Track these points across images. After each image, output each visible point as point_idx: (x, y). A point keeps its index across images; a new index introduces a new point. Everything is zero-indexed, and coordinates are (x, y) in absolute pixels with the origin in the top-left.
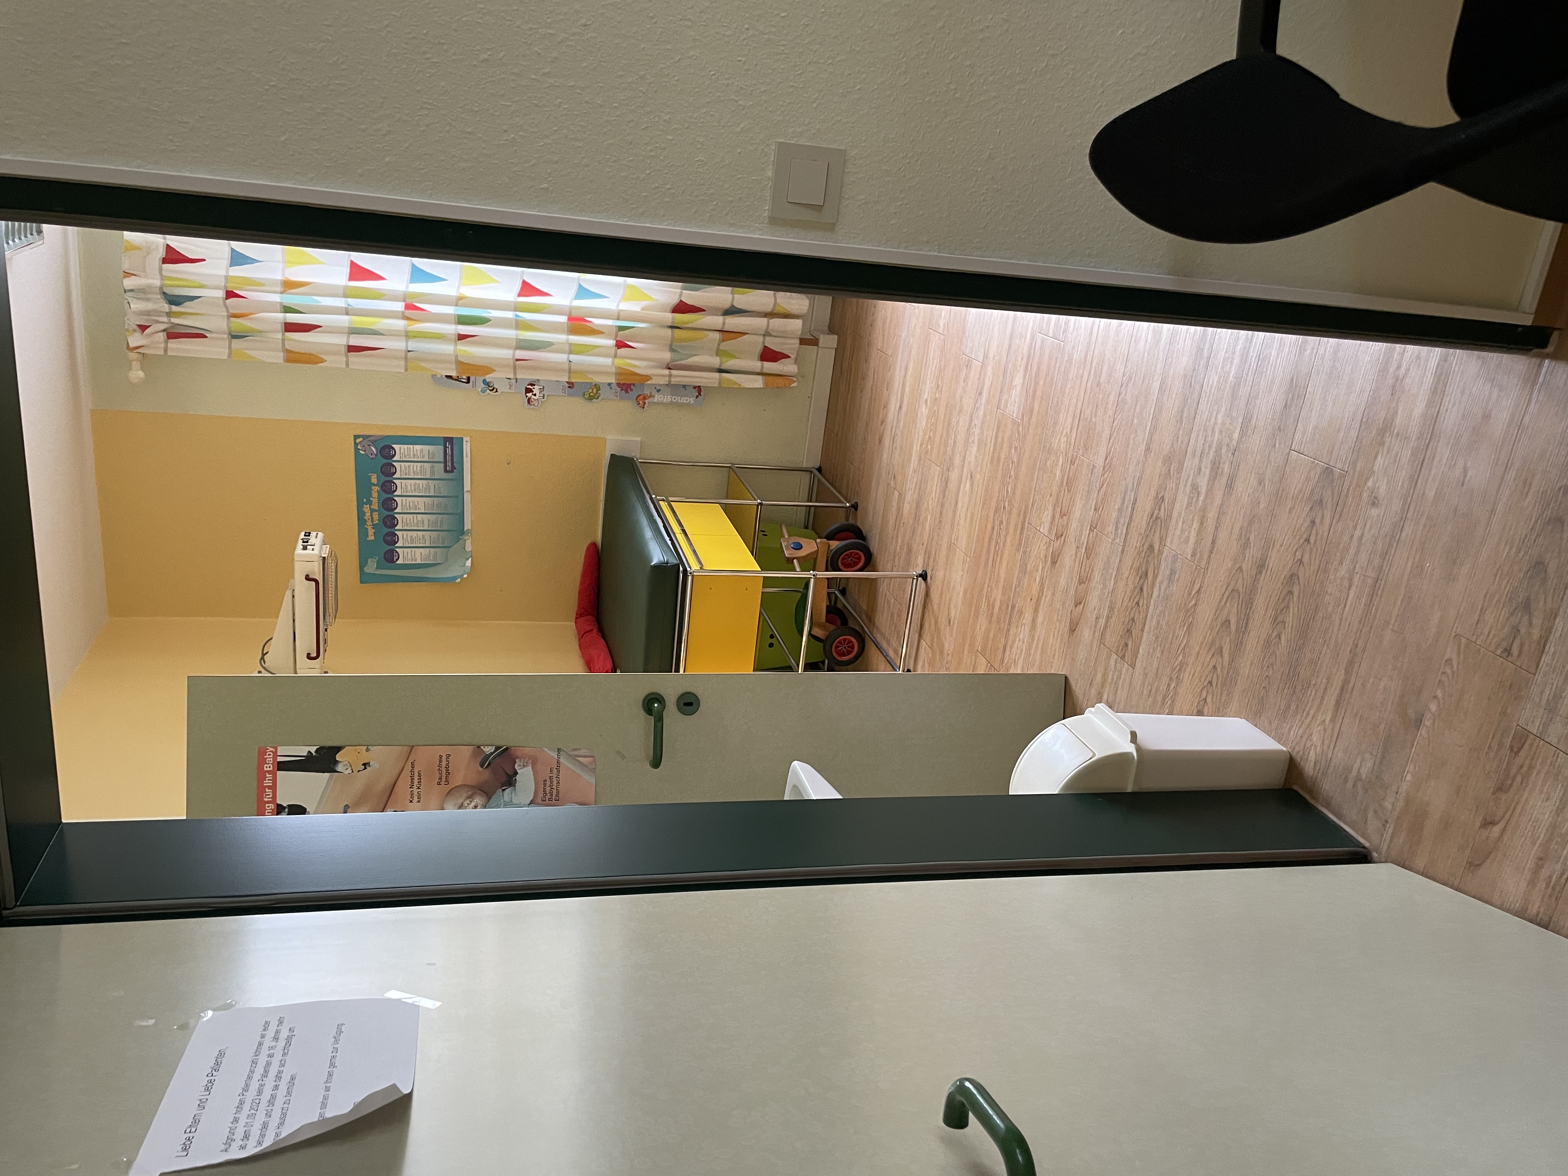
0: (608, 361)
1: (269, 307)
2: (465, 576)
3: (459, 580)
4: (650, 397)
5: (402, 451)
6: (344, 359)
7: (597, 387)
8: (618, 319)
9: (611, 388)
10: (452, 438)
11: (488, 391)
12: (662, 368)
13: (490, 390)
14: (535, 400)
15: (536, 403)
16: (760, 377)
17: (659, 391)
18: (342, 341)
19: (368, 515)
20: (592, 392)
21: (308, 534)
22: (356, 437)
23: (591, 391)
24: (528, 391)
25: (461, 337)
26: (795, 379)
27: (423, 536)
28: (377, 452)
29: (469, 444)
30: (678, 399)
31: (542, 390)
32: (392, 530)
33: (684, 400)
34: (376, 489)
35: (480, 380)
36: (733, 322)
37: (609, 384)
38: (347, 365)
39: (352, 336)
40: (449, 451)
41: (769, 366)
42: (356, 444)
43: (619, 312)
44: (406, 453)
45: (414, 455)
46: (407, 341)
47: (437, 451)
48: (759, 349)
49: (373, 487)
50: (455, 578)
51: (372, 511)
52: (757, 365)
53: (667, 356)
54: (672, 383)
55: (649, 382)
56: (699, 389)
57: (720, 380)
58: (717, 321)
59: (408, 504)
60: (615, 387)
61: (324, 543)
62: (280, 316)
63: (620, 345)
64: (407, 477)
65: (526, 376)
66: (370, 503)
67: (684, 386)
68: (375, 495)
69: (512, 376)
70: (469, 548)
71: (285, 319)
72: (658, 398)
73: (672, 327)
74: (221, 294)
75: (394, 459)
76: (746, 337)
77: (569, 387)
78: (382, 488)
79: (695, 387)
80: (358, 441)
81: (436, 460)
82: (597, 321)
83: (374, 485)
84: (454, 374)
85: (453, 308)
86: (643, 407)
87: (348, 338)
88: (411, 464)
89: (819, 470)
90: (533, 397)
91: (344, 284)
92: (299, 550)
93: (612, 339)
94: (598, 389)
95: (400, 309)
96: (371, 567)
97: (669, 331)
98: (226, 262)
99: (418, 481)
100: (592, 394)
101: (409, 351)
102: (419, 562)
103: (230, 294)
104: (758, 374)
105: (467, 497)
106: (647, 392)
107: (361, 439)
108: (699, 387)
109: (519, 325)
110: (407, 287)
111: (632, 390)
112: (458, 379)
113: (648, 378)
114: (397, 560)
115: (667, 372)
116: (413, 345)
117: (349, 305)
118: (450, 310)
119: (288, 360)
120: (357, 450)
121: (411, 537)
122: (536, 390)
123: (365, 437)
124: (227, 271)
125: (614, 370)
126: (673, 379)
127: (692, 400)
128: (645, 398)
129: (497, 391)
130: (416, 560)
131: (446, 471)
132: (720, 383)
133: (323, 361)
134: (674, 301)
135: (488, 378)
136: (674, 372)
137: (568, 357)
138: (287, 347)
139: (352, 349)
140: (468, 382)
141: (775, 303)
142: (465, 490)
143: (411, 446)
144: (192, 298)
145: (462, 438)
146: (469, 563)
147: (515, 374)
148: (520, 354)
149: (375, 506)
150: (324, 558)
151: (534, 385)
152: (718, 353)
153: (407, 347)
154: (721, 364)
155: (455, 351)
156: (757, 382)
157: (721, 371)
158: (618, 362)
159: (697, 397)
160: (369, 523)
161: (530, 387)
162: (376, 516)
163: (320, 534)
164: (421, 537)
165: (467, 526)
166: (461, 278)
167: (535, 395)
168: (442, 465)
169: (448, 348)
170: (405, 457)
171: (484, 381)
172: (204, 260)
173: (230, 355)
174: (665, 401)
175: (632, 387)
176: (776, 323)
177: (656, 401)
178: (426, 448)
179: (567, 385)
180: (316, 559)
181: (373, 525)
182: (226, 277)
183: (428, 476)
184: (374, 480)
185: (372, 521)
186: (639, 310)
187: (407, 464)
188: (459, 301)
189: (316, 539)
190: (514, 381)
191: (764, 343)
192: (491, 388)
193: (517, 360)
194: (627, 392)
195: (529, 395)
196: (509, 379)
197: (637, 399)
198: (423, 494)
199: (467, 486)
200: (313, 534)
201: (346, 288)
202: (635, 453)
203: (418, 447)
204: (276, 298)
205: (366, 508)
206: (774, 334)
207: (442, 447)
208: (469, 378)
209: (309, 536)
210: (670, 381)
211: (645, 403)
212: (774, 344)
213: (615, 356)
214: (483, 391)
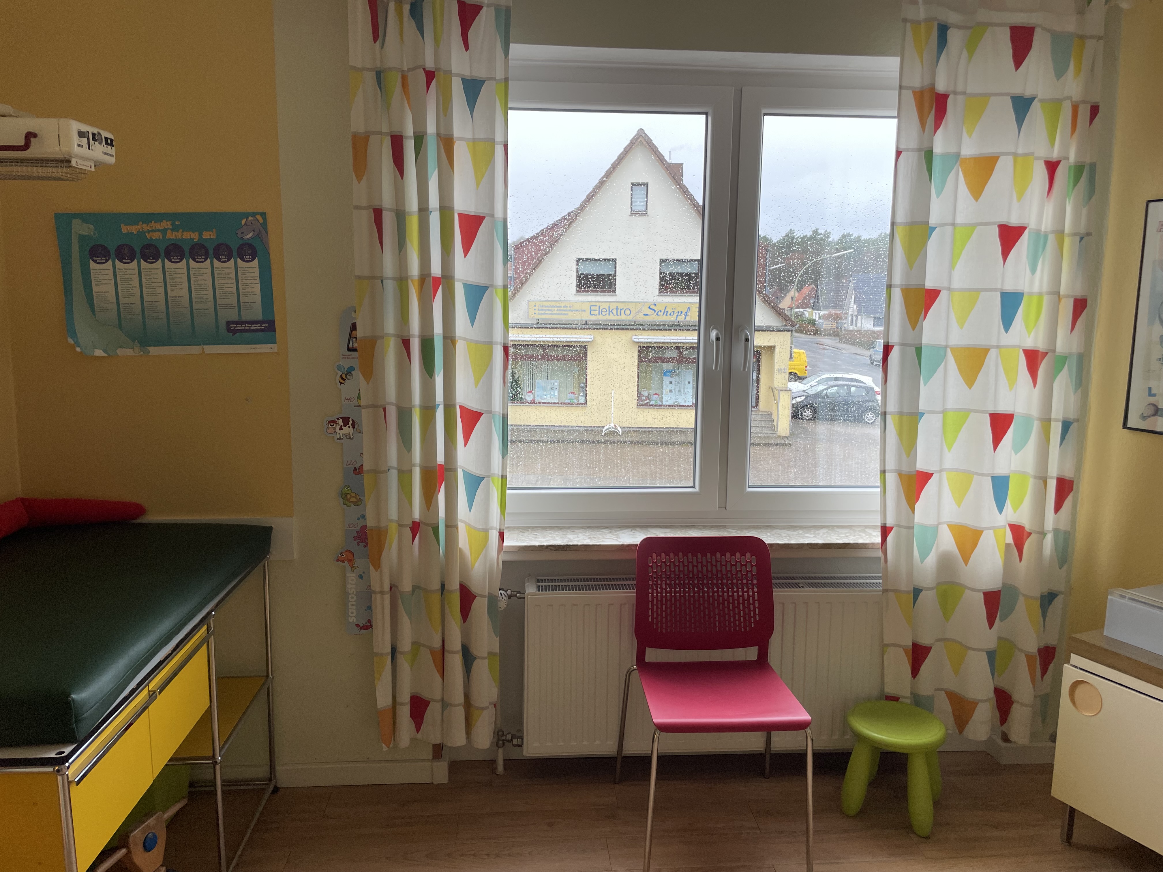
0: (393, 512)
1: (420, 120)
2: (78, 349)
3: (71, 341)
4: (352, 567)
5: (251, 270)
6: (364, 204)
7: (360, 502)
8: (447, 526)
9: (359, 519)
10: (274, 331)
11: (340, 373)
12: (391, 580)
13: (341, 376)
14: (335, 428)
15: (331, 430)
16: (389, 702)
17: (361, 577)
18: (387, 201)
19: (158, 226)
20: (351, 497)
21: (109, 142)
22: (263, 215)
23: (353, 494)
24: (346, 421)
25: (406, 343)
26: (391, 745)
27: (133, 295)
28: (246, 240)
29: (269, 351)
30: (352, 600)
31: (349, 437)
32: (138, 255)
33: (352, 610)
34: (195, 236)
35: (355, 363)
36: (455, 662)
37: (363, 517)
38: (357, 208)
39: (393, 214)
40: (257, 327)
41: (405, 712)
42: (254, 214)
43: (456, 527)
44: (248, 275)
45: (246, 284)
46: (394, 279)
47: (256, 313)
48: (426, 695)
49: (197, 234)
50: (74, 335)
51: (164, 232)
52: (405, 697)
53: (406, 587)
54: (374, 596)
55: (371, 567)
56: (368, 626)
57: (382, 655)
58: (455, 644)
59: (179, 276)
60: (361, 523)
61: (98, 164)
62: (409, 131)
63: (415, 528)
64: (216, 275)
65: (365, 417)
66: (175, 229)
67: (370, 608)
68: (187, 235)
69: (363, 402)
70: (120, 352)
71: (408, 138)
72: (352, 577)
73: (443, 586)
74: (430, 64)
75: (239, 260)
76: (440, 680)
77: (355, 469)
78: (196, 244)
79: (369, 621)
80: (259, 217)
81: (242, 312)
82: (441, 497)
83: (200, 235)
84: (359, 333)
85: (441, 332)
86: (337, 560)
87: (391, 210)
88: (234, 281)
89: (276, 790)
90: (338, 427)
91: (455, 208)
92: (76, 126)
93: (420, 516)
94: (356, 504)
95: (432, 272)
96: (79, 228)
97: (437, 586)
98: (467, 73)
99: (210, 288)
100: (348, 496)
101: (382, 281)
102: (95, 289)
103: (430, 76)
104: (394, 697)
105: (195, 350)
106: (358, 562)
107: (261, 221)
108: (371, 626)
109: (428, 410)
110: (459, 280)
111: (358, 544)
112: (352, 337)
113: (377, 566)
114: (95, 261)
115: (387, 588)
116: (390, 287)
117: (431, 212)
118: (438, 328)
119: (355, 137)
120: (246, 215)
121: (131, 280)
122: (347, 430)
123: (265, 225)
124: (458, 75)
125: (383, 525)
126: (378, 596)
127: (353, 619)
128: (349, 561)
129: (341, 383)
130: (96, 285)
131: (229, 323)
132: (377, 654)
133: (359, 180)
134: (475, 589)
135: (357, 374)
136: (387, 597)
137: (394, 468)
138: (372, 137)
139: (378, 214)
140: (349, 349)
141: (483, 709)
142: (205, 347)
143: (258, 281)
144: (420, 28)
145: (275, 343)
146: (98, 353)
147: (367, 407)
148: (392, 413)
149: (172, 236)
150: (70, 162)
151: (353, 427)
152: (416, 644)
153: (387, 278)
154: (403, 653)
155: (388, 335)
156: (383, 700)
157: (394, 651)
158: (393, 528)
159: (358, 625)
160: (146, 227)
161: (351, 422)
162: (157, 236)
163: (112, 160)
164: (132, 292)
165: (153, 350)
166: (477, 342)
167: (341, 429)
168: (236, 318)
169: (390, 326)
170: (243, 274)
171: (352, 369)
172: (467, 48)
173: (354, 68)
174: (349, 586)
175: (362, 544)
176: (459, 713)
177: (348, 575)
178: (258, 298)
179: (357, 466)
180: (64, 149)
181: (144, 232)
182: (449, 73)
183: (219, 301)
184: (206, 235)
185: (149, 231)
186: (459, 546)
187: (233, 275)
188: (449, 339)
189: (99, 151)
190: (355, 402)
191: (434, 701)
192: (344, 377)
193: (385, 410)
194: (355, 538)
195: (340, 422)
196: (359, 397)
197: (347, 551)
198: (193, 296)
199: (210, 349)
200: (109, 149)
201: (451, 209)
202: (276, 554)
203: (257, 289)
204: (431, 128)
205: (166, 224)
206: (445, 713)
207: (260, 317)
208: (355, 350)
209: (107, 143)
210: (375, 592)
211: (343, 561)
212: (433, 712)
213: (401, 526)
214: (339, 367)
